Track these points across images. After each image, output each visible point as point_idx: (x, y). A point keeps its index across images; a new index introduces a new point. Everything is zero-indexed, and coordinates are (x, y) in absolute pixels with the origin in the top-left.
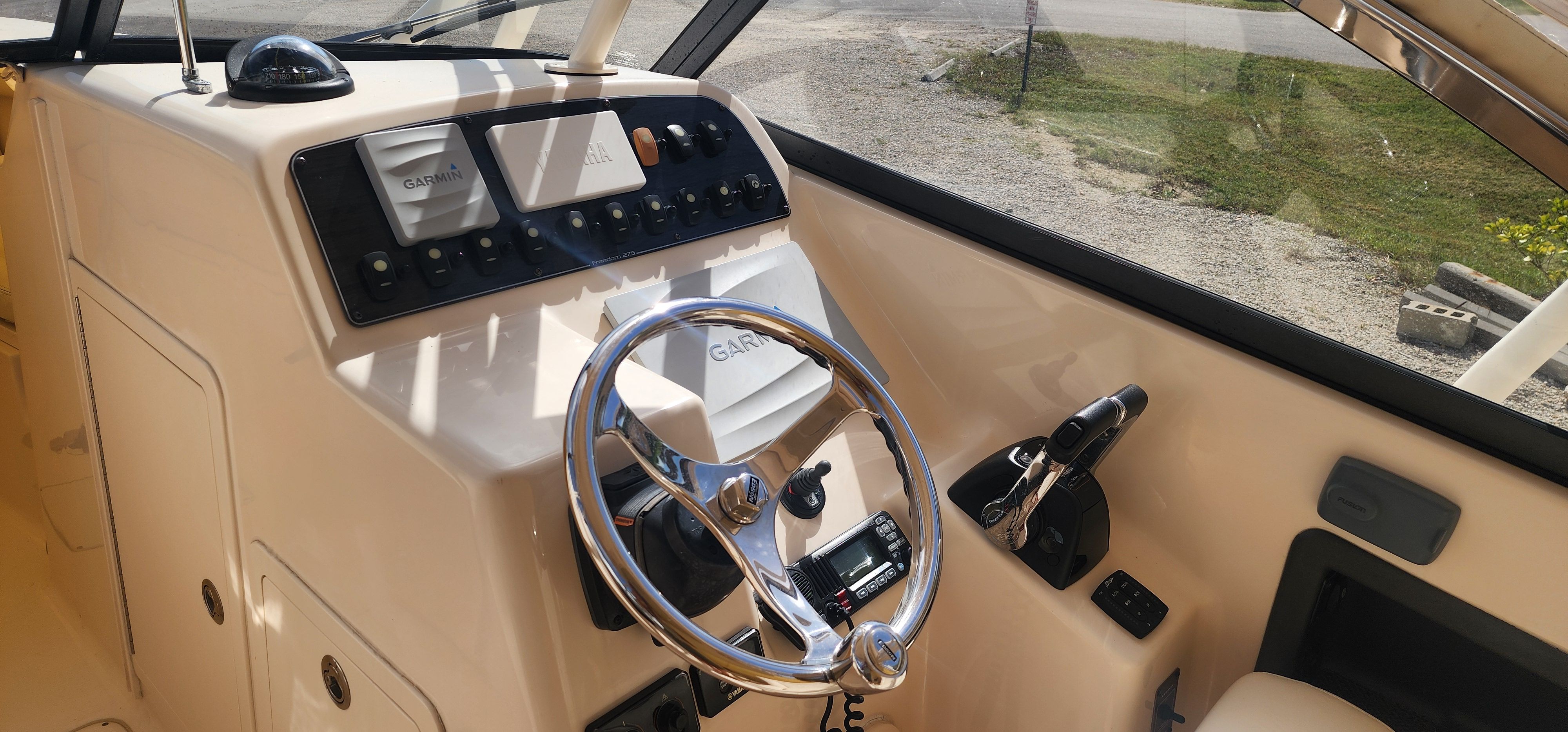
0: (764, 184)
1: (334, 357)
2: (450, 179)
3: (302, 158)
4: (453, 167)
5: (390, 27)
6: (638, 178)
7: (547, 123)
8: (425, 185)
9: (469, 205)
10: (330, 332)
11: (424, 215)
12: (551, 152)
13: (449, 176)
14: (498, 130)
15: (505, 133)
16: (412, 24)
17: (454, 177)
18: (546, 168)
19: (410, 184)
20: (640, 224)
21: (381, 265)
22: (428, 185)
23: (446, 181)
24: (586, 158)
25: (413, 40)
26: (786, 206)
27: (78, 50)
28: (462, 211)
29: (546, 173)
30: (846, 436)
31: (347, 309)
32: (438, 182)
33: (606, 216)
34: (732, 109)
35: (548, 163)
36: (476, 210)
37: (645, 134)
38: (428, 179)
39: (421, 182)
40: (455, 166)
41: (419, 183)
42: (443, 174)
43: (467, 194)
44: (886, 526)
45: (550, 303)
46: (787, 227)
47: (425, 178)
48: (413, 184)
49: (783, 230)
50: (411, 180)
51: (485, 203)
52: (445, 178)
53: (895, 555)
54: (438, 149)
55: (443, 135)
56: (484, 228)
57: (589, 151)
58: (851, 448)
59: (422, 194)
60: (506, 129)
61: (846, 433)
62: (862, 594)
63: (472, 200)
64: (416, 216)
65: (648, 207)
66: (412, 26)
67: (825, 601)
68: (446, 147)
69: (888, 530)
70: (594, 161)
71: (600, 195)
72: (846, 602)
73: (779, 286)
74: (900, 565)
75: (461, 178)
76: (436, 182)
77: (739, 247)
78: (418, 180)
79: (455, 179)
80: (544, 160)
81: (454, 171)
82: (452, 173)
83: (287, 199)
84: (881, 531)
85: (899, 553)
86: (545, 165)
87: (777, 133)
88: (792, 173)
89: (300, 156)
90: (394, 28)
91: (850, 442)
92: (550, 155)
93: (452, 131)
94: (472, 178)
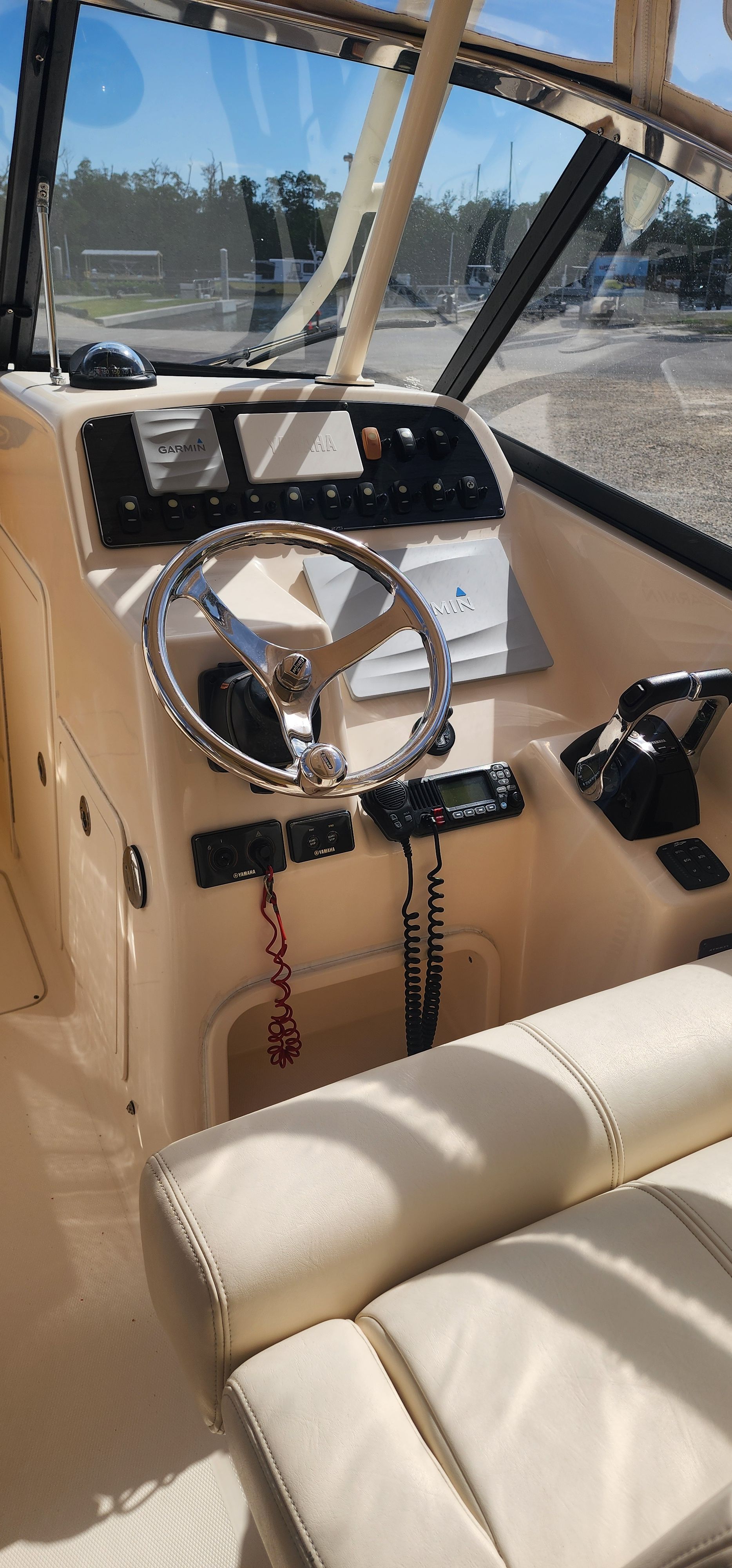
0: (482, 487)
1: (88, 566)
2: (196, 450)
3: (91, 425)
4: (200, 441)
5: (235, 354)
6: (355, 466)
7: (285, 415)
8: (174, 452)
9: (207, 470)
10: (89, 549)
11: (168, 474)
12: (283, 438)
13: (195, 449)
14: (242, 418)
15: (248, 421)
16: (250, 351)
17: (199, 449)
18: (276, 451)
19: (163, 450)
20: (352, 505)
21: (130, 506)
22: (177, 452)
23: (192, 451)
24: (313, 447)
25: (248, 365)
26: (501, 509)
27: (11, 363)
28: (200, 475)
29: (275, 454)
30: (495, 702)
31: (102, 535)
32: (186, 451)
33: (322, 495)
34: (468, 421)
35: (278, 447)
36: (211, 475)
37: (372, 432)
38: (178, 448)
39: (172, 449)
40: (202, 441)
41: (171, 450)
42: (190, 446)
43: (207, 462)
44: (501, 773)
45: (260, 556)
46: (498, 528)
47: (176, 447)
48: (166, 450)
49: (493, 529)
50: (165, 447)
51: (219, 470)
52: (191, 448)
53: (501, 796)
54: (191, 426)
55: (197, 417)
56: (217, 490)
57: (317, 441)
58: (495, 712)
59: (170, 458)
60: (249, 417)
61: (495, 700)
62: (457, 815)
63: (209, 468)
64: (163, 474)
65: (361, 491)
66: (250, 353)
67: (421, 812)
68: (197, 425)
69: (501, 776)
70: (320, 449)
71: (317, 477)
72: (440, 817)
73: (468, 572)
74: (504, 804)
75: (205, 450)
76: (184, 451)
77: (443, 537)
78: (170, 447)
79: (199, 450)
80: (276, 444)
81: (199, 444)
82: (198, 445)
83: (76, 452)
84: (494, 775)
85: (506, 796)
86: (276, 448)
87: (511, 446)
88: (516, 480)
89: (90, 422)
90: (236, 355)
91: (496, 707)
92: (282, 441)
93: (204, 415)
94: (214, 451)
